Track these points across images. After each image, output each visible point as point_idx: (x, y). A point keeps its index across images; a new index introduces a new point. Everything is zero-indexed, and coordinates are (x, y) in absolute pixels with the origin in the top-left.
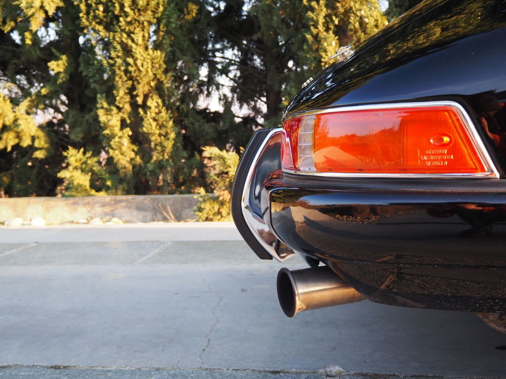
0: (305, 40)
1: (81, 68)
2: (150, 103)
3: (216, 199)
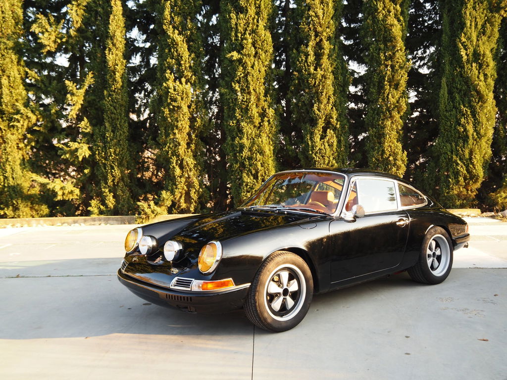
0: (170, 168)
1: (95, 171)
2: (119, 185)
3: (141, 218)
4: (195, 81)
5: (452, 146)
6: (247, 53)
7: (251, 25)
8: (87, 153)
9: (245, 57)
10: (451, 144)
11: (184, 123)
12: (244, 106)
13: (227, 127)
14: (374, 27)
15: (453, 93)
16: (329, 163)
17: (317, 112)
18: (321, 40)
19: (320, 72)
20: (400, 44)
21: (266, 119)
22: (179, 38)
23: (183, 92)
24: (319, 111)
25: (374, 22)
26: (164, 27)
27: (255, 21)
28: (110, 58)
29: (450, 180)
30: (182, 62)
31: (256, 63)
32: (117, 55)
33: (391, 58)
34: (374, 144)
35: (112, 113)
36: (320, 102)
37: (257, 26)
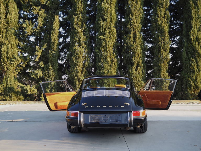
0: (74, 81)
2: (53, 88)
4: (85, 47)
5: (188, 75)
6: (107, 36)
7: (108, 26)
8: (42, 75)
9: (106, 38)
10: (188, 74)
11: (81, 64)
12: (105, 57)
13: (98, 66)
14: (156, 27)
15: (188, 53)
16: (138, 80)
17: (134, 60)
18: (135, 32)
19: (135, 44)
20: (167, 34)
21: (113, 62)
22: (80, 30)
23: (81, 51)
24: (135, 60)
25: (156, 25)
26: (74, 26)
27: (110, 24)
28: (53, 37)
29: (188, 88)
30: (81, 39)
31: (110, 40)
32: (55, 36)
33: (163, 39)
34: (157, 73)
35: (52, 59)
36: (135, 56)
37: (111, 26)
